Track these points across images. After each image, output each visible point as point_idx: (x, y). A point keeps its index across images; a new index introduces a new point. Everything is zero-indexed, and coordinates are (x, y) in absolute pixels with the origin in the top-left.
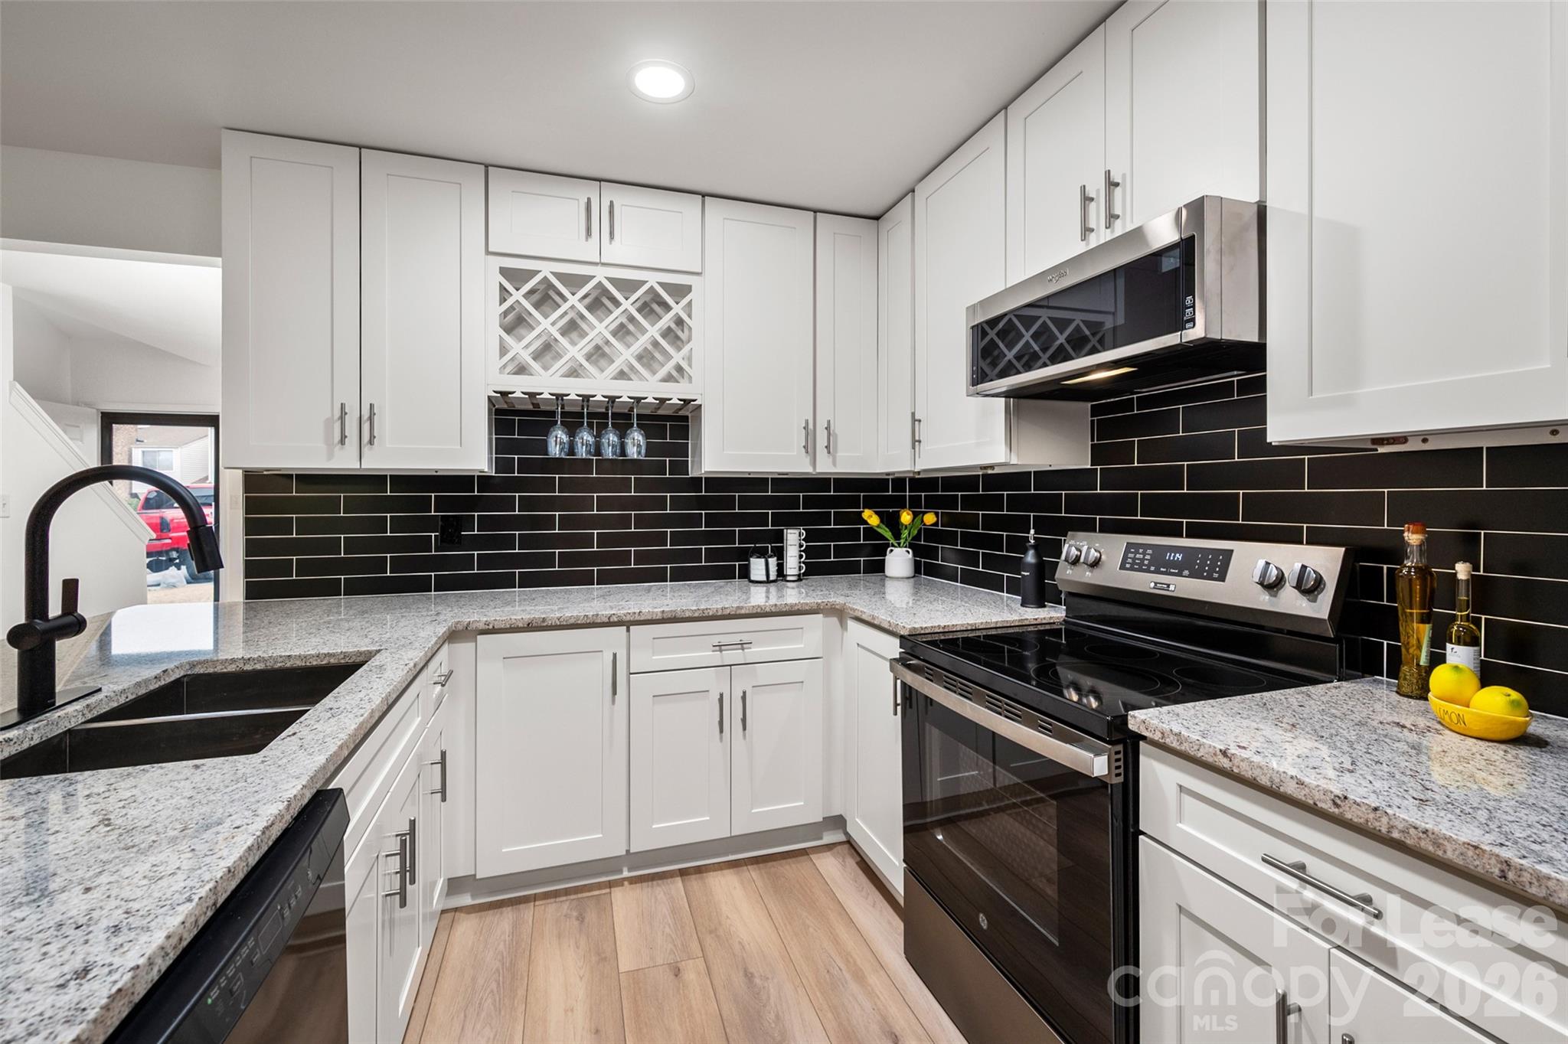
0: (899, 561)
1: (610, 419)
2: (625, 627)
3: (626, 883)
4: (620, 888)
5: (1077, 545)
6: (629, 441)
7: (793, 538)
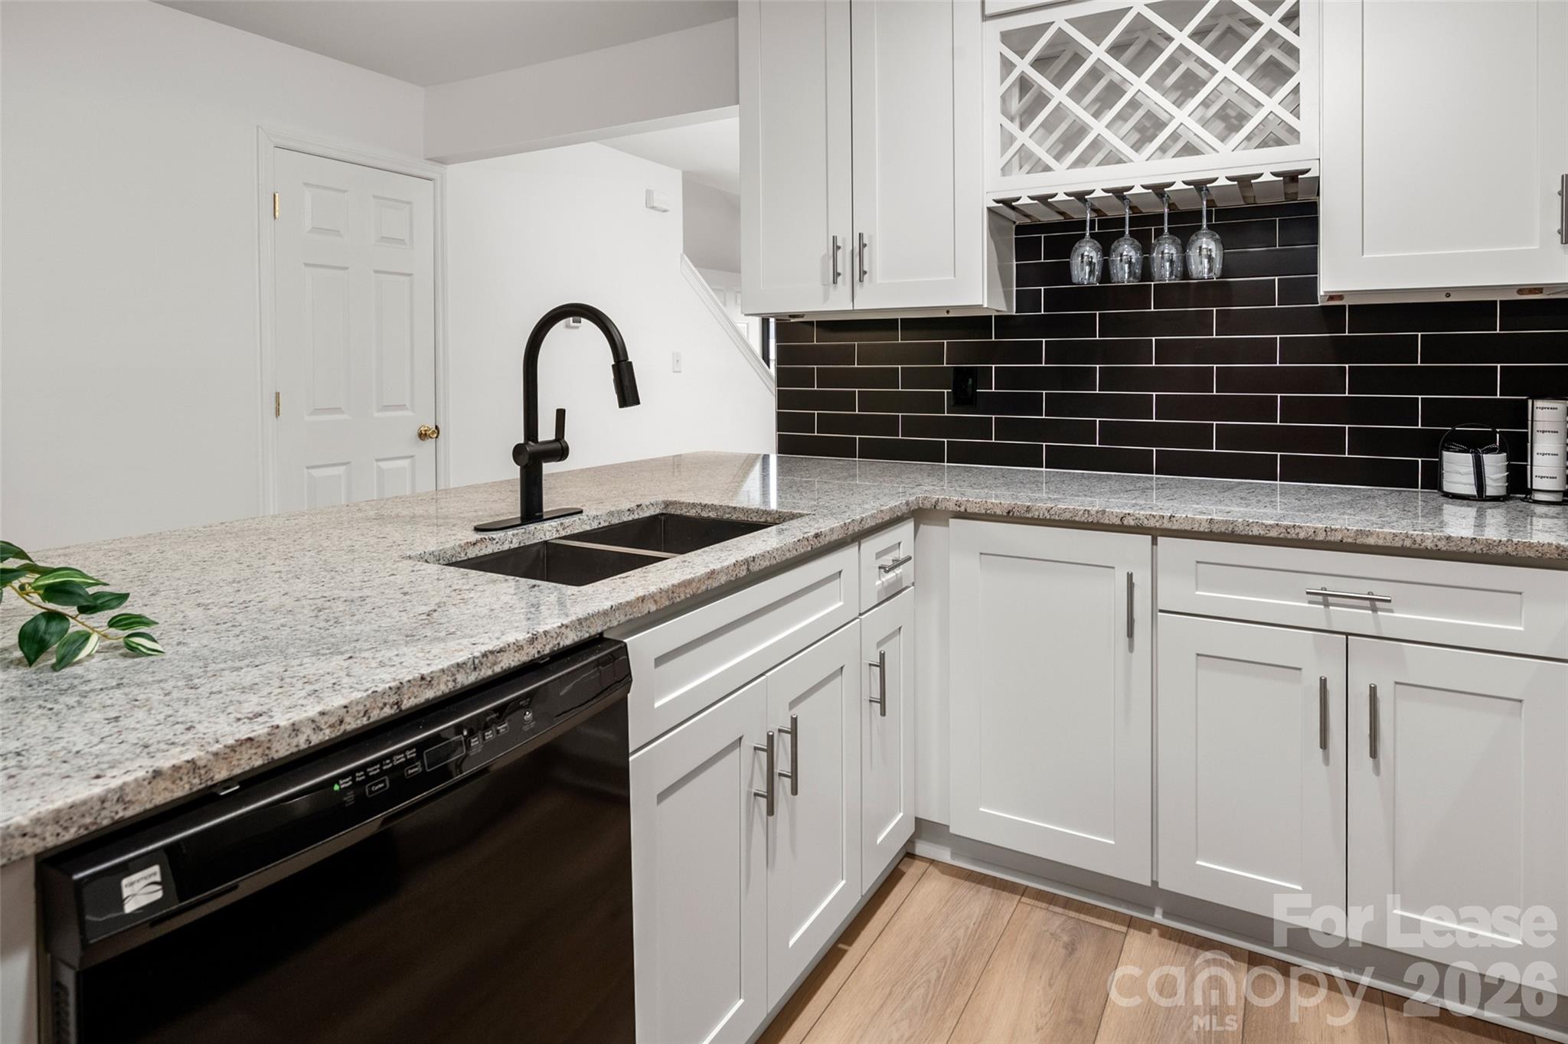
1: (1166, 224)
2: (1150, 537)
3: (1155, 931)
4: (1144, 935)
6: (1193, 254)
7: (1551, 419)
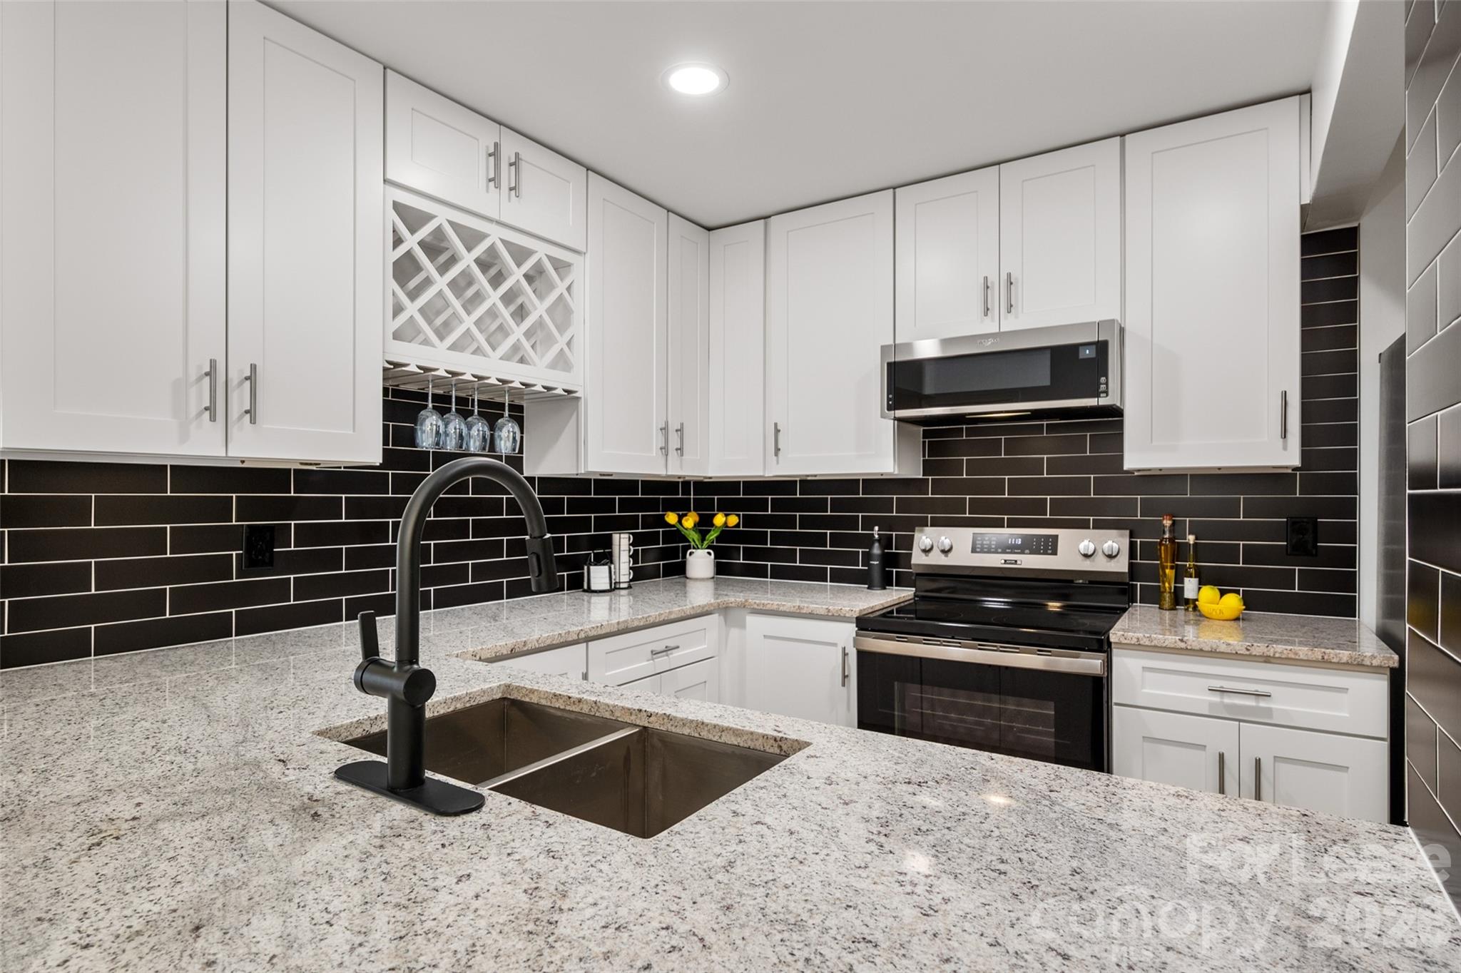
0: (701, 562)
5: (925, 537)
7: (622, 542)
